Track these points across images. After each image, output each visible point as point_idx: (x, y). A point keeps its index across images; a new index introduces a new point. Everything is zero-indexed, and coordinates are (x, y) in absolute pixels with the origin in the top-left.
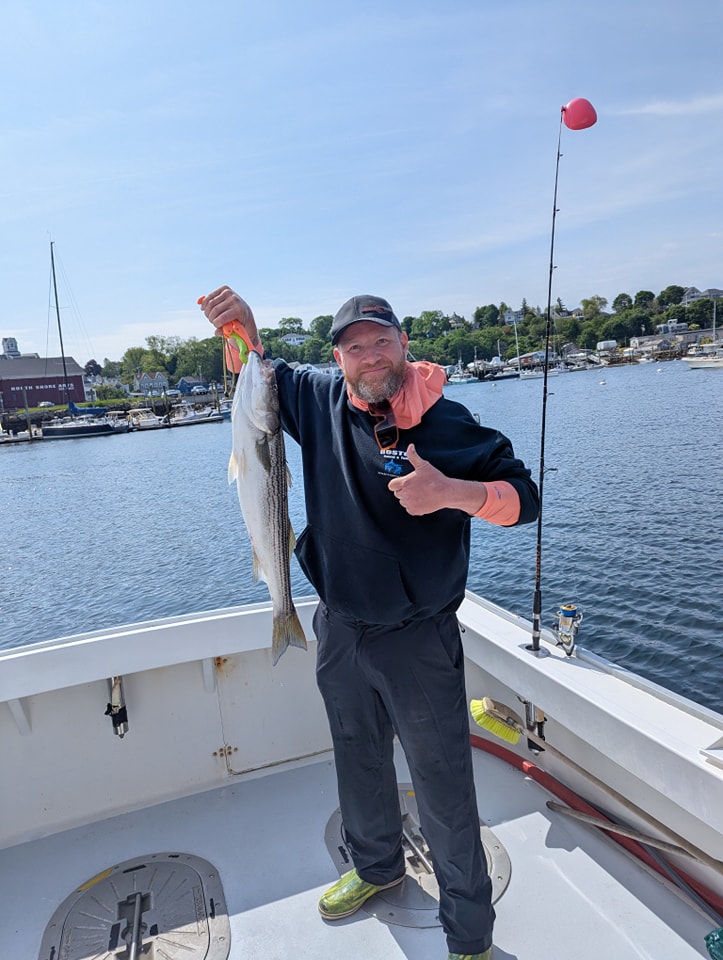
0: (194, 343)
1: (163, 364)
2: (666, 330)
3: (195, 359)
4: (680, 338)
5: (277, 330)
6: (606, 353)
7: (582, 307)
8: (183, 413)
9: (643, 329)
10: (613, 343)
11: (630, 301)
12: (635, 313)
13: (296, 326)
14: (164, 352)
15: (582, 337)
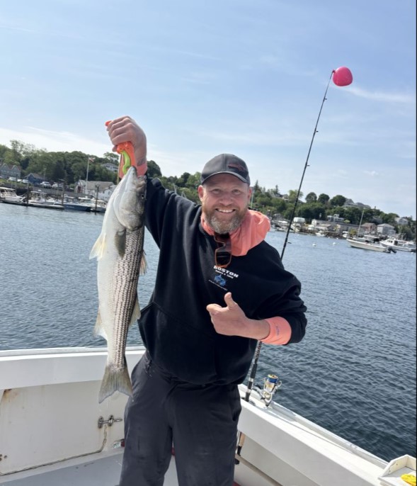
0: (43, 152)
1: (19, 161)
2: (332, 220)
3: (43, 163)
4: (339, 226)
5: (102, 159)
6: (298, 225)
7: (289, 194)
8: (37, 198)
9: (320, 216)
10: (303, 220)
11: (316, 197)
12: (318, 205)
13: (114, 159)
14: (22, 153)
15: (286, 212)
